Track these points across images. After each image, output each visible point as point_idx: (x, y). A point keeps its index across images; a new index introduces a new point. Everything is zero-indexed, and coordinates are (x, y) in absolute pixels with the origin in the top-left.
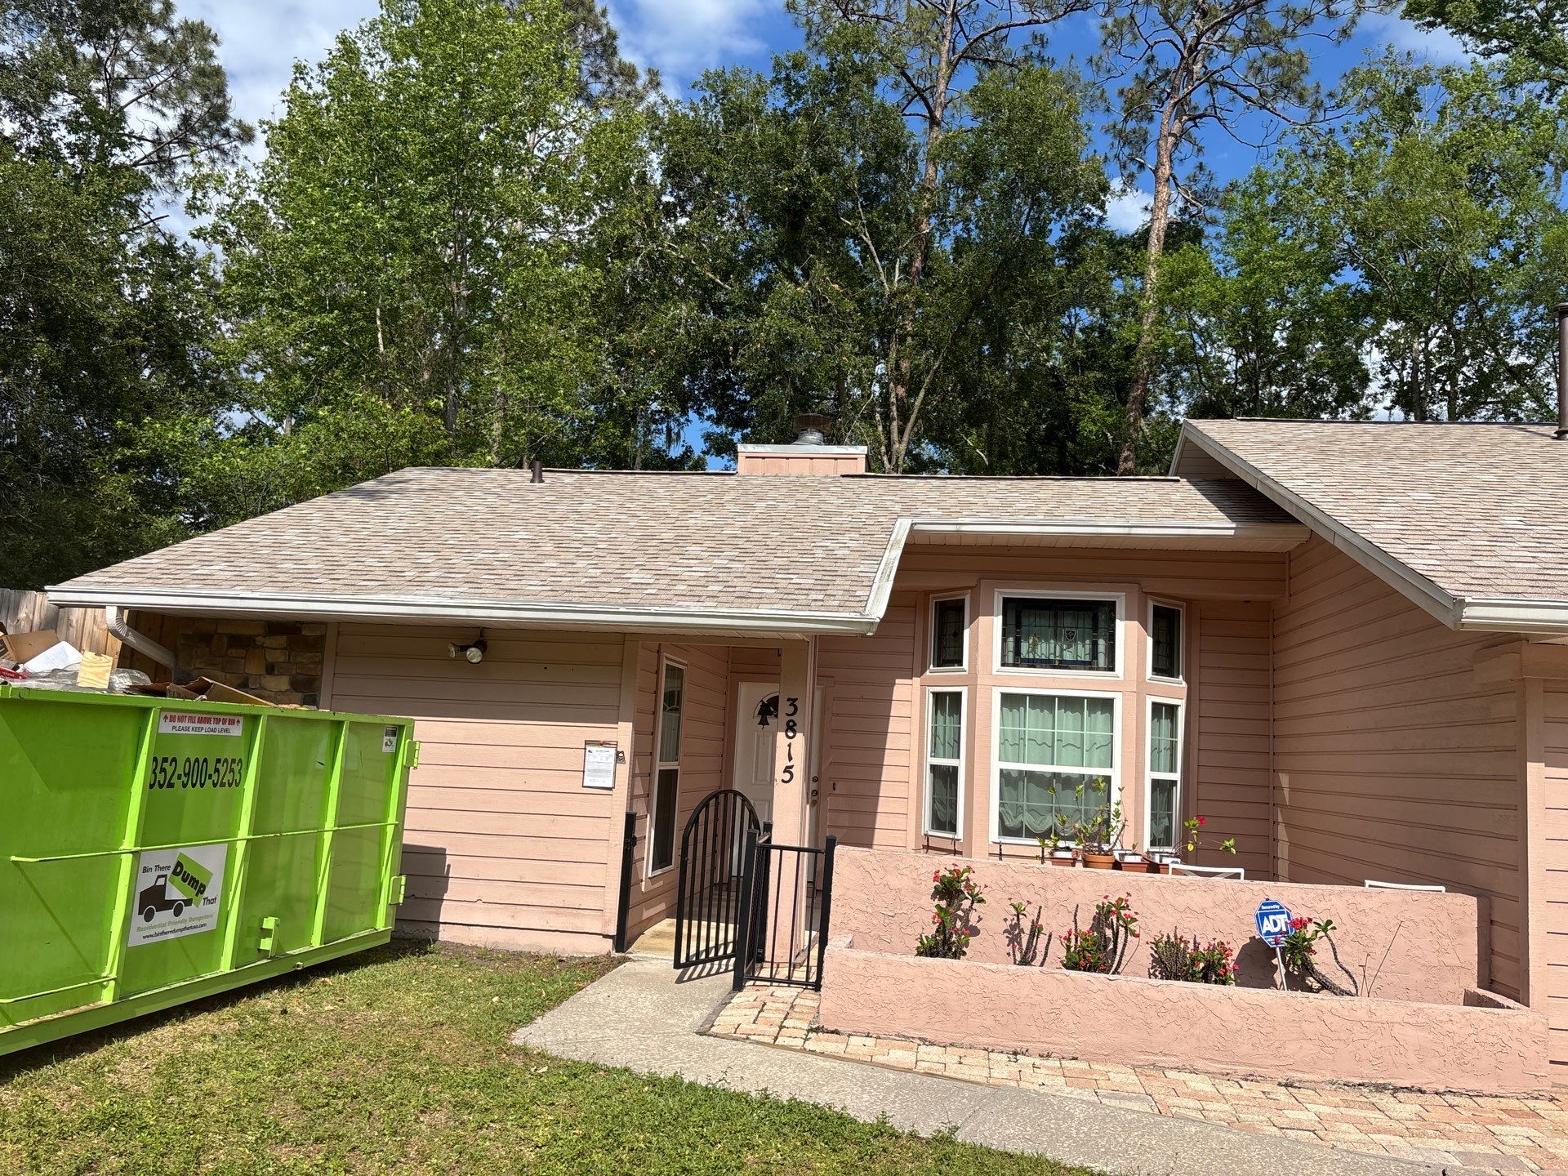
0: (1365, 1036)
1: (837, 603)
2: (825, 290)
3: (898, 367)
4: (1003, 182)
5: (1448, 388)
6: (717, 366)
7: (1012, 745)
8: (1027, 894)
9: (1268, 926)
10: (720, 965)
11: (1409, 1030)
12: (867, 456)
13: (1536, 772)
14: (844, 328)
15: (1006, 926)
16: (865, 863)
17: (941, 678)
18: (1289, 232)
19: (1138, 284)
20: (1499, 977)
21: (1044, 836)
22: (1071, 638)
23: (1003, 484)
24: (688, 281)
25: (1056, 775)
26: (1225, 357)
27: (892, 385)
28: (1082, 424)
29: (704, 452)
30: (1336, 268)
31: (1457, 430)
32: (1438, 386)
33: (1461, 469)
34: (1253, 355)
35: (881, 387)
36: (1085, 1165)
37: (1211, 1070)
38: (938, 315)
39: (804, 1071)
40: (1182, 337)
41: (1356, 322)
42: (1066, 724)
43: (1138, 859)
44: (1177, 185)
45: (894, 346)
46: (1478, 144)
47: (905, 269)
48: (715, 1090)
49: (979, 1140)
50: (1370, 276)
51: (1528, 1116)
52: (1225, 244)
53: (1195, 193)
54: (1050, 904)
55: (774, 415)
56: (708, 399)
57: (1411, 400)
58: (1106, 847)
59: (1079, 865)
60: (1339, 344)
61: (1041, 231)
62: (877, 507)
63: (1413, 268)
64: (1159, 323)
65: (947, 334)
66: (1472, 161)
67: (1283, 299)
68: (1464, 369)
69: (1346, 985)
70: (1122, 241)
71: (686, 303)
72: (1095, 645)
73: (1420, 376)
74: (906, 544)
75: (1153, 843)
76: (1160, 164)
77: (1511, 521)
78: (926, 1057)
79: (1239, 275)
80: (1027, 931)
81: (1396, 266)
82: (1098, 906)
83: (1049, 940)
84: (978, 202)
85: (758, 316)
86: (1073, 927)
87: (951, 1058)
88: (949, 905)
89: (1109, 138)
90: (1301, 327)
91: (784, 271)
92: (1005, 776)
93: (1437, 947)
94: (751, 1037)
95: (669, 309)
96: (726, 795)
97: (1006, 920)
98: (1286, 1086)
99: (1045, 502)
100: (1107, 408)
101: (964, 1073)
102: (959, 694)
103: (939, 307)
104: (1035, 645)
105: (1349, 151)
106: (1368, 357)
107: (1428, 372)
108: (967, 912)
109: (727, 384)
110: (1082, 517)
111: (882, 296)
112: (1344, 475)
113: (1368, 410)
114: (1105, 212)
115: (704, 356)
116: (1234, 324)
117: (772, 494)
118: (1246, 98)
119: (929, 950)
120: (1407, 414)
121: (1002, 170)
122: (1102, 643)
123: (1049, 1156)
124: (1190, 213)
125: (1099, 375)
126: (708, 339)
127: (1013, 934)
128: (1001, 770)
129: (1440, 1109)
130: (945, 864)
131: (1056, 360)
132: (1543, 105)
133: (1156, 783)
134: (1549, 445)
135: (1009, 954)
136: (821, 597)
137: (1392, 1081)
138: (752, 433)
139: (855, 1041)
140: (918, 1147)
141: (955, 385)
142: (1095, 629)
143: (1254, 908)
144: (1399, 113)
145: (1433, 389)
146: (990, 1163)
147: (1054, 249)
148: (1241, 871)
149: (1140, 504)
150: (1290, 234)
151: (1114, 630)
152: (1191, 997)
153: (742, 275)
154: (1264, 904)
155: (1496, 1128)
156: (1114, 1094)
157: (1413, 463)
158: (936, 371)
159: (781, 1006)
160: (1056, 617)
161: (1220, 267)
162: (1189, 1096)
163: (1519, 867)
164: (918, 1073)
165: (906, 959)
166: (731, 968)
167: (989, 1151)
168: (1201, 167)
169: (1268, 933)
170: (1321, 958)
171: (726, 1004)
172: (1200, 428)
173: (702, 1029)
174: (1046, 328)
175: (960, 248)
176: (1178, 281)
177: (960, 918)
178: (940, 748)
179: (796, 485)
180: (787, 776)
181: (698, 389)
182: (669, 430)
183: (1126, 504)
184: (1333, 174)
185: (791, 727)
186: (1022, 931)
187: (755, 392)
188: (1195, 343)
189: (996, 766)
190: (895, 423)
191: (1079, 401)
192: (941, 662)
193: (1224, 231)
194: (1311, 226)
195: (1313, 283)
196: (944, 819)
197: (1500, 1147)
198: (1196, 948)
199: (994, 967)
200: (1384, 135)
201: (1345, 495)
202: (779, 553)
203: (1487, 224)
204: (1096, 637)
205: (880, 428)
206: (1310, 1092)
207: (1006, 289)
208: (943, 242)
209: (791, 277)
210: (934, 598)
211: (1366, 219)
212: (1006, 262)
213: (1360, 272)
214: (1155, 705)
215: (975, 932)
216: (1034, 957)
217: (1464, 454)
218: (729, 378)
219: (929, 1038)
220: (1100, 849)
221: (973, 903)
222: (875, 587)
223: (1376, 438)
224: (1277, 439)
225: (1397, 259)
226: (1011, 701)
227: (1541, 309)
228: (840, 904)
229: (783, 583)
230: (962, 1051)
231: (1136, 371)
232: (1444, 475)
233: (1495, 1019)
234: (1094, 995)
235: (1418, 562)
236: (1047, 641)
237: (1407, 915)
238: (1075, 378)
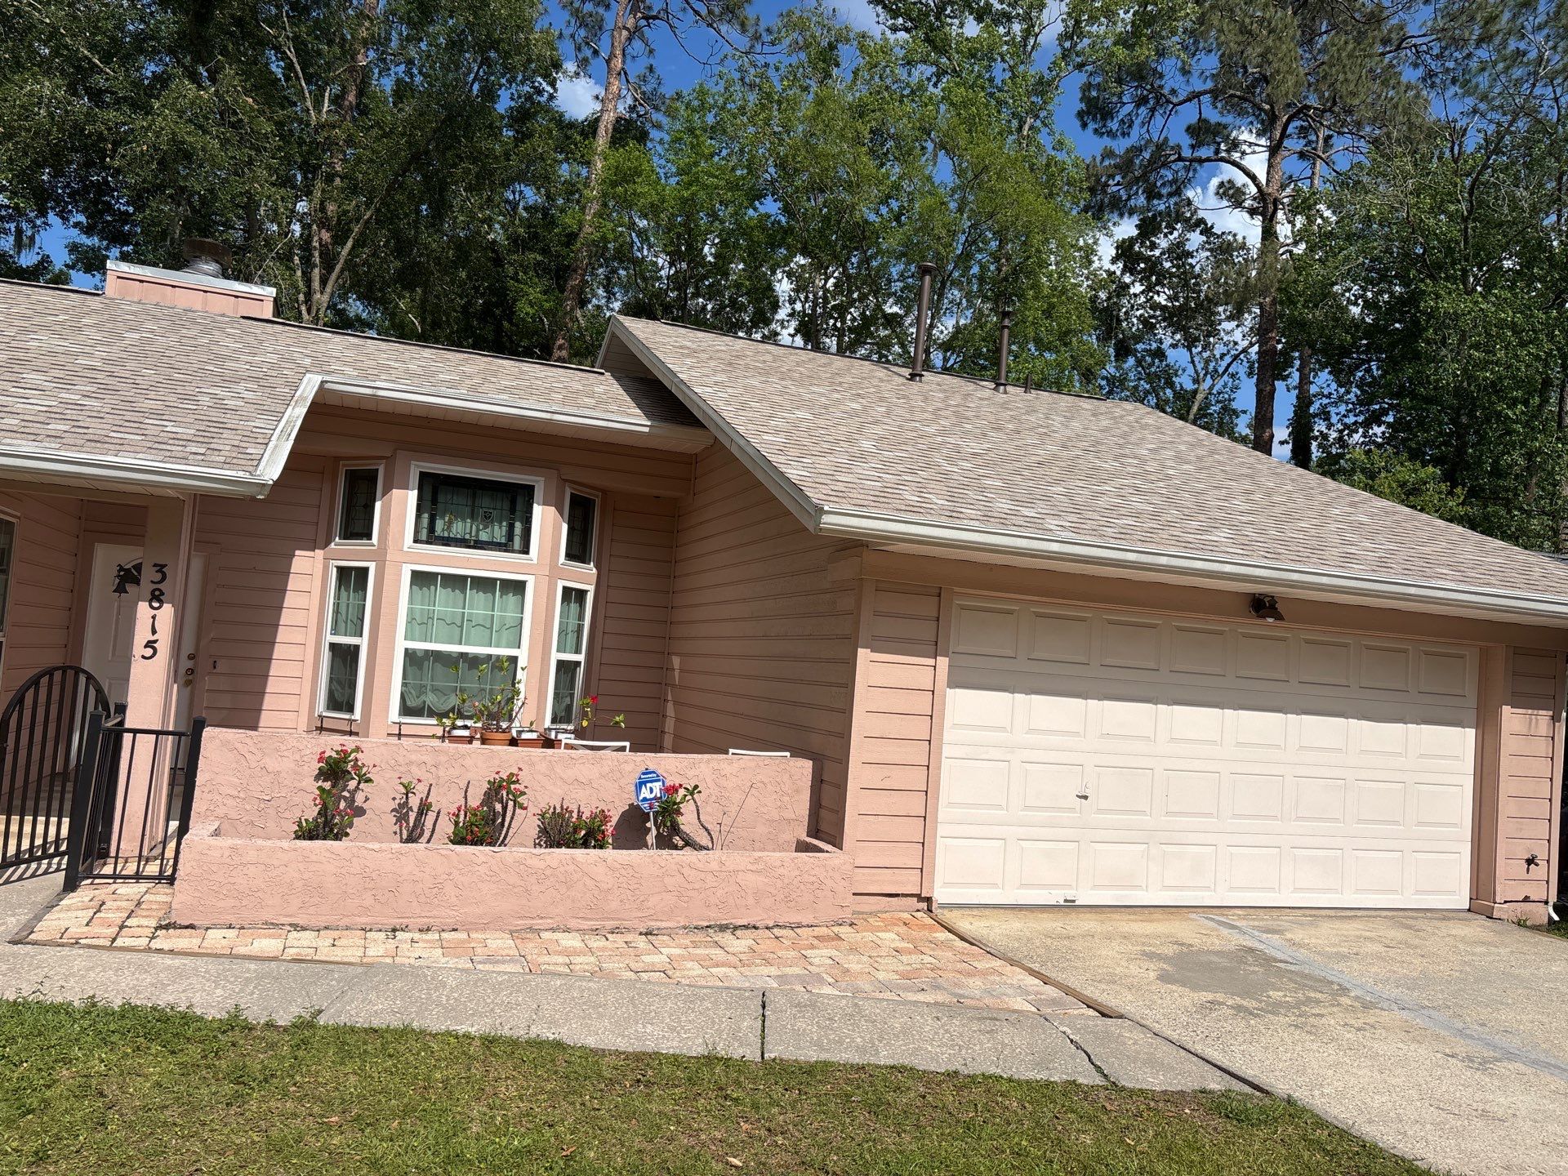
0: (715, 884)
1: (222, 459)
2: (236, 101)
3: (323, 209)
4: (452, 30)
5: (839, 325)
6: (89, 164)
7: (419, 624)
8: (418, 772)
9: (645, 793)
10: (49, 865)
11: (751, 877)
12: (276, 300)
13: (863, 654)
14: (258, 150)
15: (394, 805)
16: (239, 746)
17: (347, 552)
18: (724, 153)
19: (584, 172)
20: (824, 827)
21: (441, 715)
22: (488, 519)
23: (427, 353)
24: (56, 53)
25: (463, 655)
26: (660, 262)
27: (315, 227)
28: (519, 305)
29: (67, 266)
30: (760, 196)
31: (840, 362)
32: (832, 322)
33: (836, 396)
34: (684, 265)
35: (303, 228)
36: (451, 1028)
37: (582, 927)
38: (371, 161)
39: (146, 971)
40: (621, 234)
41: (773, 250)
42: (477, 605)
43: (534, 736)
44: (628, 81)
45: (319, 185)
46: (880, 110)
47: (337, 100)
48: (26, 1004)
49: (343, 1019)
50: (786, 210)
51: (833, 939)
52: (668, 150)
53: (644, 93)
54: (441, 781)
55: (164, 234)
56: (76, 201)
57: (810, 331)
58: (504, 725)
59: (477, 744)
60: (757, 268)
61: (490, 94)
62: (283, 359)
63: (821, 210)
64: (601, 216)
65: (381, 182)
66: (874, 124)
67: (714, 215)
68: (852, 310)
69: (704, 840)
70: (572, 125)
71: (50, 80)
72: (511, 527)
73: (819, 310)
74: (313, 403)
75: (554, 721)
76: (612, 56)
77: (867, 445)
78: (296, 943)
79: (677, 183)
80: (415, 809)
81: (807, 205)
82: (489, 782)
83: (438, 817)
84: (423, 46)
85: (147, 114)
86: (463, 802)
87: (324, 941)
88: (333, 786)
89: (566, 15)
90: (728, 246)
91: (186, 68)
92: (409, 655)
93: (779, 804)
94: (81, 941)
95: (25, 81)
96: (64, 672)
97: (394, 799)
98: (646, 934)
99: (470, 377)
100: (545, 292)
101: (338, 955)
102: (366, 570)
103: (374, 152)
104: (450, 523)
105: (779, 88)
106: (778, 285)
107: (824, 307)
108: (353, 793)
109: (103, 188)
110: (505, 397)
111: (308, 125)
112: (745, 387)
113: (776, 334)
114: (556, 90)
115: (74, 150)
116: (670, 230)
117: (149, 325)
118: (697, 13)
119: (308, 833)
120: (806, 343)
121: (451, 17)
122: (518, 526)
123: (415, 1025)
124: (638, 112)
125: (539, 258)
126: (78, 128)
127: (401, 813)
128: (406, 650)
129: (768, 942)
130: (331, 744)
131: (497, 234)
132: (931, 88)
133: (561, 664)
134: (904, 385)
135: (395, 833)
136: (202, 451)
137: (733, 921)
138: (135, 252)
139: (214, 935)
140: (273, 1036)
141: (387, 242)
142: (513, 511)
143: (634, 778)
144: (821, 65)
145: (827, 324)
146: (351, 1041)
147: (502, 117)
148: (627, 744)
149: (564, 391)
150: (723, 155)
151: (531, 513)
152: (570, 862)
153: (127, 59)
154: (644, 774)
155: (808, 953)
156: (490, 959)
157: (802, 385)
158: (367, 222)
159: (124, 904)
160: (474, 497)
161: (662, 171)
162: (559, 953)
163: (844, 736)
164: (284, 960)
165: (278, 843)
166: (64, 867)
167: (352, 1030)
168: (651, 69)
169: (645, 799)
170: (687, 821)
171: (53, 907)
172: (626, 324)
173: (17, 938)
174: (489, 199)
175: (402, 91)
176: (622, 177)
177: (345, 798)
178: (342, 625)
179: (180, 319)
180: (149, 652)
181: (63, 188)
182: (19, 232)
183: (551, 390)
184: (763, 107)
185: (157, 597)
186: (411, 809)
187: (138, 201)
188: (633, 242)
189: (401, 644)
190: (316, 271)
191: (518, 281)
192: (348, 534)
193: (667, 138)
194: (742, 151)
195: (741, 204)
196: (341, 698)
197: (809, 967)
198: (580, 817)
199: (376, 846)
200: (808, 81)
201: (743, 406)
202: (152, 395)
203: (881, 183)
204: (513, 519)
205: (299, 273)
206: (665, 938)
207: (448, 148)
208: (383, 81)
209: (194, 78)
210: (344, 465)
211: (787, 156)
212: (450, 118)
213: (780, 205)
214: (565, 589)
215: (361, 812)
216: (421, 835)
217: (841, 383)
218: (106, 182)
219: (301, 923)
220: (499, 727)
221: (359, 783)
222: (271, 445)
223: (776, 358)
224: (694, 346)
225: (809, 200)
226: (421, 579)
227: (913, 268)
228: (206, 790)
229: (152, 430)
230: (336, 934)
231: (576, 260)
232: (823, 399)
233: (816, 862)
234: (480, 868)
235: (793, 473)
236: (464, 520)
237: (759, 777)
238: (515, 257)
